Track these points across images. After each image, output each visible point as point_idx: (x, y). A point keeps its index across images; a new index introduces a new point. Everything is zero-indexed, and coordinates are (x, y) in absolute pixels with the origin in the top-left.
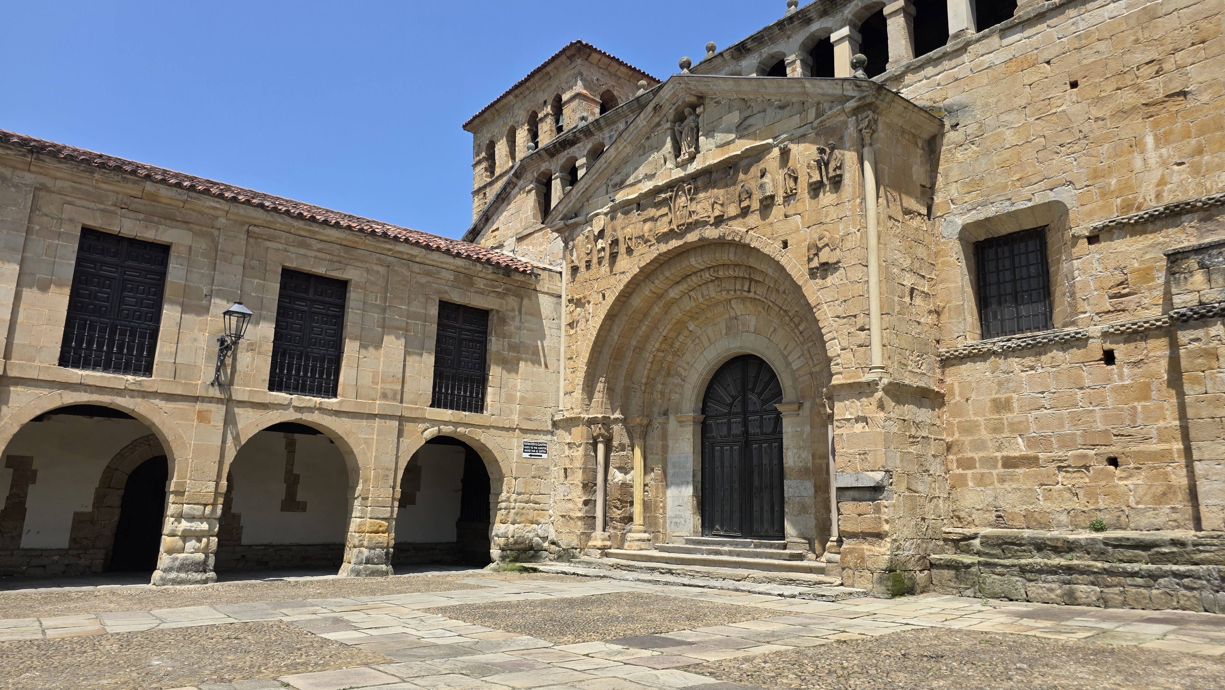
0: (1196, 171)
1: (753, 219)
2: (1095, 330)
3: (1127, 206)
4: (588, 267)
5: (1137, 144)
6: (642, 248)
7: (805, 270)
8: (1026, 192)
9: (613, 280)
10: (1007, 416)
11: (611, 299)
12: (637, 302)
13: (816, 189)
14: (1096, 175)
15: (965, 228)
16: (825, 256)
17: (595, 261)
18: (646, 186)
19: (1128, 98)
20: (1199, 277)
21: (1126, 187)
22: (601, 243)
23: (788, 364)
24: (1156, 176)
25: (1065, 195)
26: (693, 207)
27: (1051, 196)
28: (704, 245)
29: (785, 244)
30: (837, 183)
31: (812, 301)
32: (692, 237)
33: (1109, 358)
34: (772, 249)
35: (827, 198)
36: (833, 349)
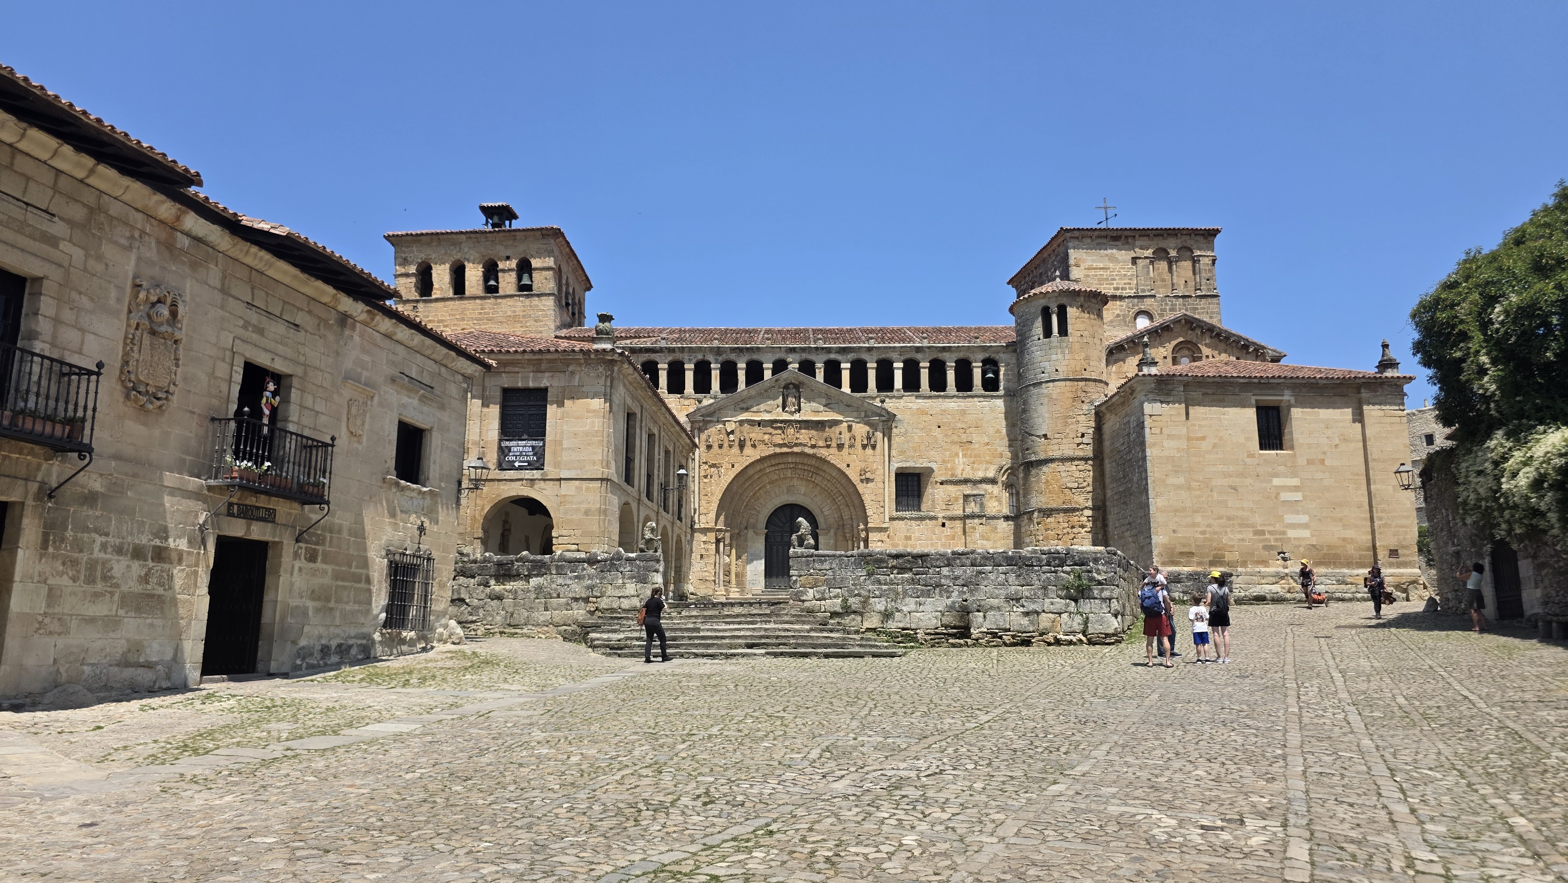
0: (973, 468)
1: (833, 450)
2: (940, 515)
3: (953, 475)
4: (721, 446)
5: (957, 455)
6: (762, 447)
7: (858, 478)
8: (921, 460)
9: (740, 458)
10: (910, 542)
11: (738, 468)
12: (751, 472)
13: (864, 447)
14: (944, 462)
15: (898, 468)
16: (868, 475)
17: (726, 445)
18: (767, 417)
19: (955, 438)
20: (973, 504)
21: (953, 469)
22: (732, 437)
23: (822, 512)
24: (961, 467)
25: (934, 466)
26: (798, 435)
27: (929, 465)
28: (802, 454)
29: (848, 466)
30: (874, 447)
31: (861, 492)
32: (796, 449)
33: (943, 525)
34: (843, 466)
35: (869, 451)
36: (869, 512)
